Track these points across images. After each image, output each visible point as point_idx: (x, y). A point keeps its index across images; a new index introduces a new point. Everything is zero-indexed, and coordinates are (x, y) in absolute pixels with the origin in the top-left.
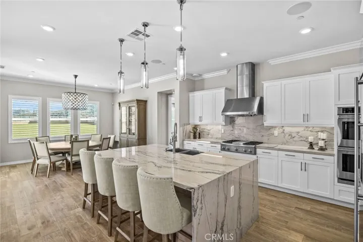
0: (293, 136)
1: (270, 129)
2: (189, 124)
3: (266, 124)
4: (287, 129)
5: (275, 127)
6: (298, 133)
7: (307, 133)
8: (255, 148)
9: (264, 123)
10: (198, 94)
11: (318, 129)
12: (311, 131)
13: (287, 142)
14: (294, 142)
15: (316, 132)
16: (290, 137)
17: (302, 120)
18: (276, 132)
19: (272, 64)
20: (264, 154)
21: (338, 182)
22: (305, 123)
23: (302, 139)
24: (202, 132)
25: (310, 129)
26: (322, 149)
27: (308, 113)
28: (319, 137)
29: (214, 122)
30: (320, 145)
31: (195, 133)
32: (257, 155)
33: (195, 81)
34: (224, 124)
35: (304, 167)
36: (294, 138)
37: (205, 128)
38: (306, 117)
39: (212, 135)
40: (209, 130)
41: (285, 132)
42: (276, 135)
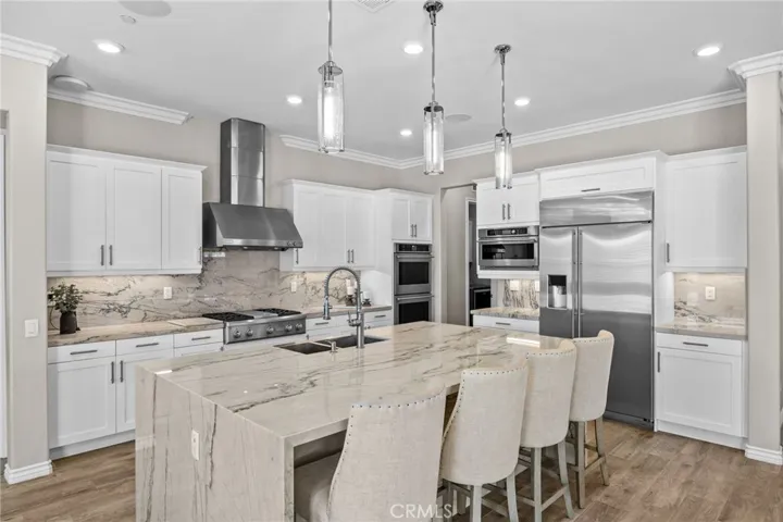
1: (284, 278)
4: (311, 277)
5: (293, 274)
12: (338, 278)
13: (310, 300)
15: (344, 279)
16: (314, 291)
17: (346, 260)
18: (295, 283)
22: (349, 265)
25: (337, 275)
36: (319, 291)
38: (351, 255)
39: (123, 311)
40: (109, 294)
41: (307, 282)
42: (294, 289)
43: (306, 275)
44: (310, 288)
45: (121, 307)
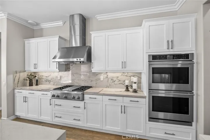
0: (114, 80)
1: (97, 75)
2: (25, 71)
3: (93, 70)
4: (110, 75)
5: (101, 73)
6: (118, 77)
7: (124, 78)
8: (83, 94)
9: (92, 69)
10: (33, 41)
11: (131, 74)
12: (126, 76)
13: (110, 85)
14: (115, 85)
15: (130, 76)
16: (112, 81)
17: (121, 67)
18: (102, 77)
19: (99, 20)
20: (91, 99)
21: (149, 121)
22: (123, 69)
23: (120, 82)
24: (40, 79)
25: (125, 74)
26: (135, 91)
27: (125, 61)
28: (132, 81)
29: (49, 69)
30: (134, 88)
31: (31, 81)
32: (85, 101)
33: (34, 29)
34: (58, 71)
35: (124, 110)
36: (115, 81)
37: (43, 75)
38: (124, 64)
39: (50, 81)
40: (47, 77)
41: (109, 77)
42: (102, 79)
43: (108, 74)
44: (110, 80)
45: (49, 80)
